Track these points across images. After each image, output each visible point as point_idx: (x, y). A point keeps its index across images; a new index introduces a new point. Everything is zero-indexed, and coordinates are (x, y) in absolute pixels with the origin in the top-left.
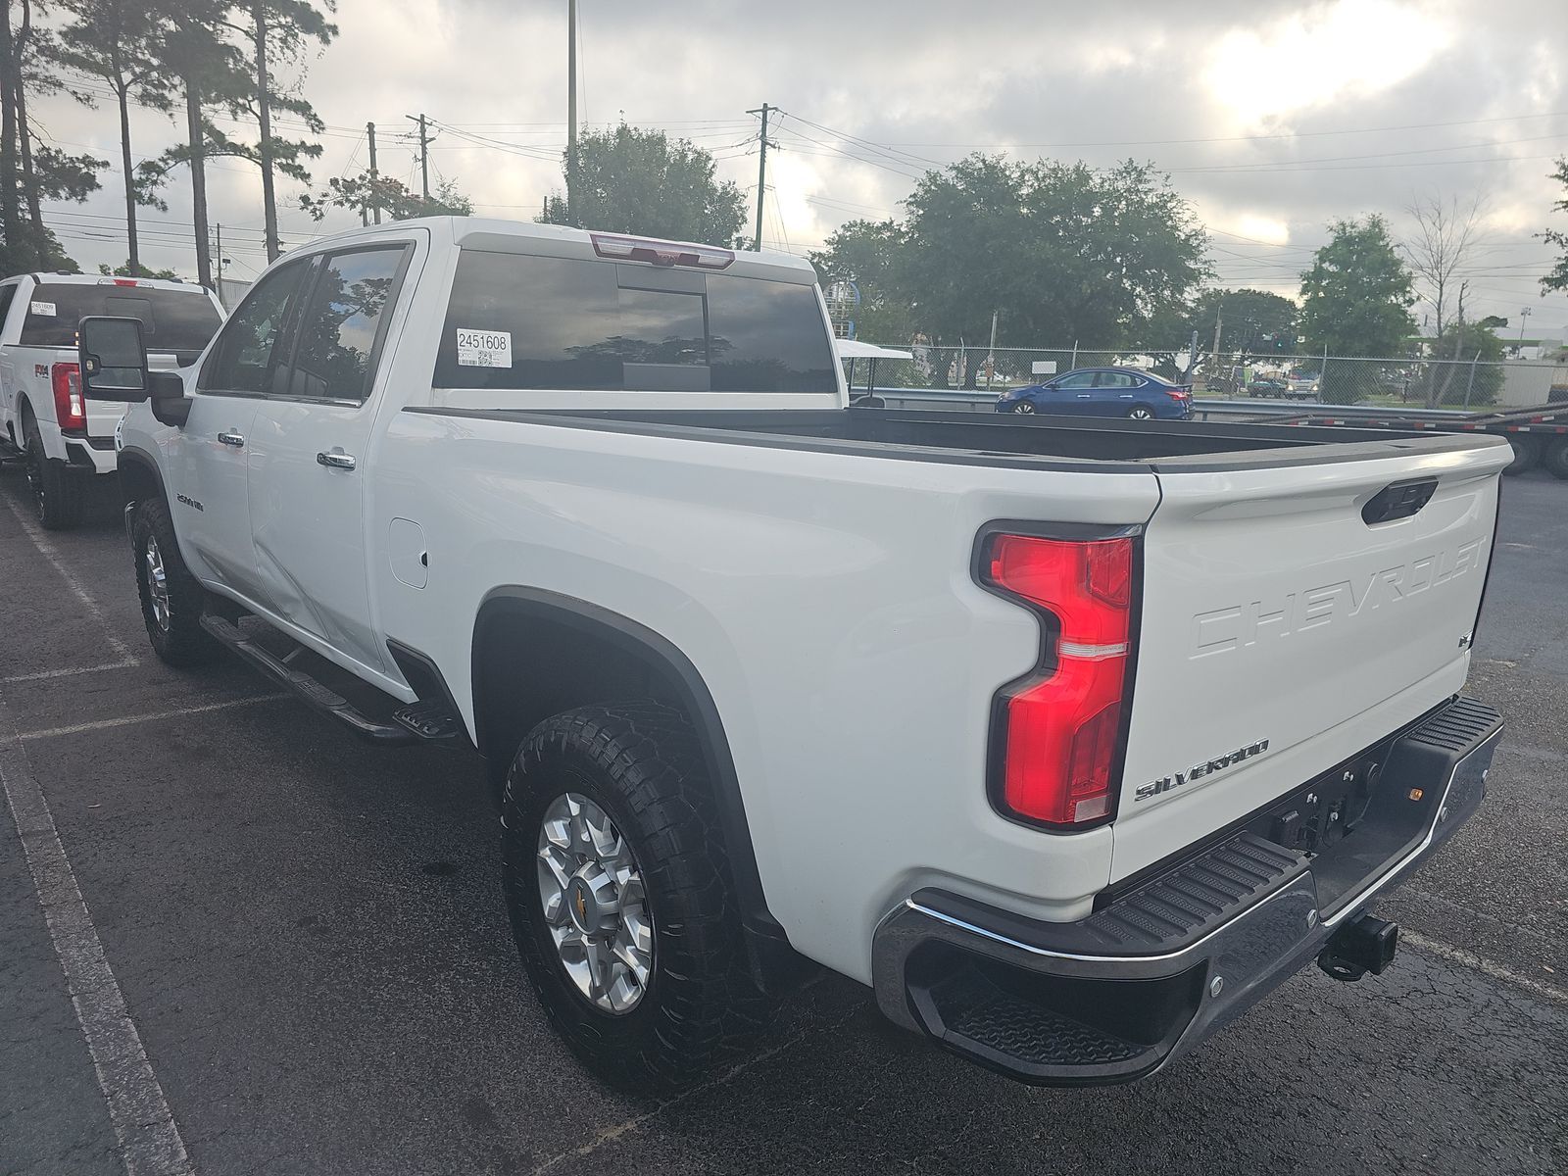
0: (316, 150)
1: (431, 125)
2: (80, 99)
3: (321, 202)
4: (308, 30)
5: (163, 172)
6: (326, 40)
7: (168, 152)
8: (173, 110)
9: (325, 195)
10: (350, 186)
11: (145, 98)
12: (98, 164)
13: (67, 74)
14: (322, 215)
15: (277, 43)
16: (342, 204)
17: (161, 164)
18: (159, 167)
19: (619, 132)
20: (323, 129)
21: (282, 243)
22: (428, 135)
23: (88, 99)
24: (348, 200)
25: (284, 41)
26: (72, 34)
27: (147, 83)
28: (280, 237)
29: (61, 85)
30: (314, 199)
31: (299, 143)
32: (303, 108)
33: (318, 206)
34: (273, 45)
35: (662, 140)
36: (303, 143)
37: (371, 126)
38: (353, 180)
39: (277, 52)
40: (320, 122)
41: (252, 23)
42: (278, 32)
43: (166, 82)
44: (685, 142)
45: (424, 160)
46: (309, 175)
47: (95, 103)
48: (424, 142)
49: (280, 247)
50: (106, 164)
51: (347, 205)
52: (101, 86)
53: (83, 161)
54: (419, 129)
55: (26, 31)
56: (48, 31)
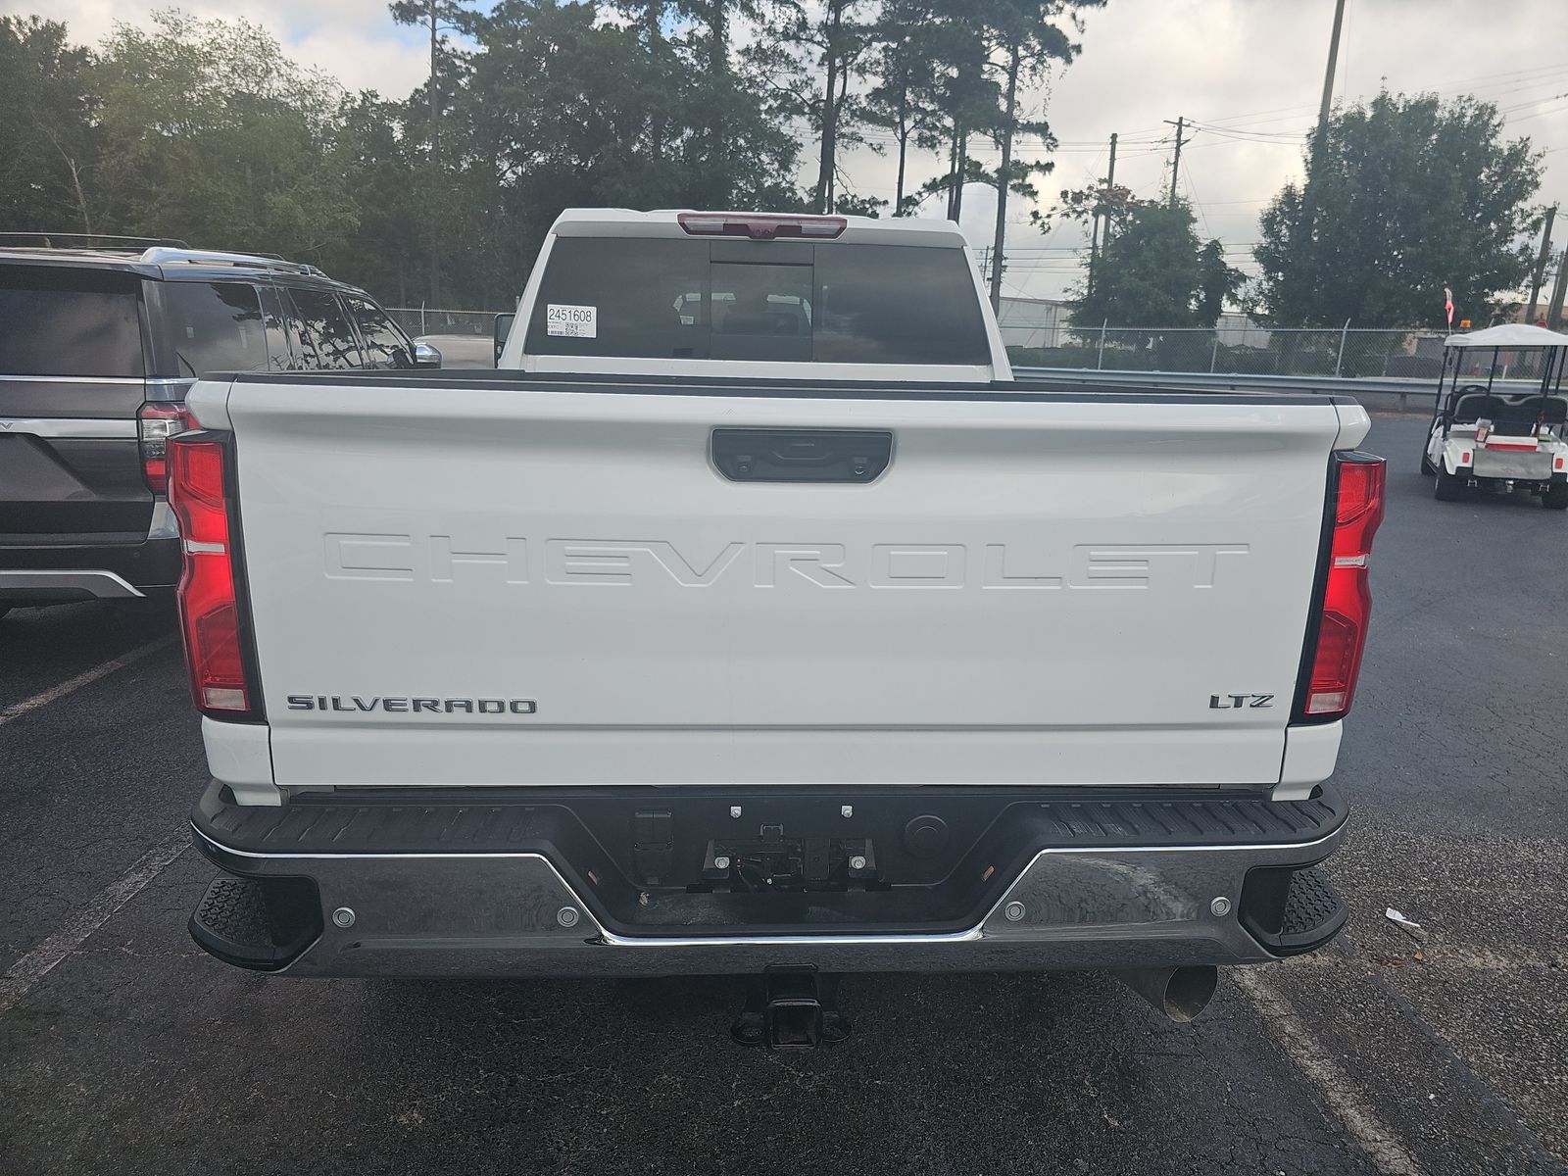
0: (1049, 167)
1: (1188, 126)
2: (874, 149)
3: (1049, 216)
4: (1053, 54)
5: (917, 203)
6: (1069, 61)
7: (924, 186)
8: (938, 148)
9: (1054, 209)
10: (1078, 197)
11: (922, 141)
12: (879, 203)
13: (866, 130)
14: (1049, 228)
15: (1027, 72)
16: (1068, 215)
17: (917, 197)
18: (915, 200)
19: (1375, 104)
20: (1057, 146)
21: (1005, 258)
22: (1183, 137)
23: (880, 149)
24: (1075, 211)
25: (1033, 68)
26: (876, 95)
27: (924, 128)
28: (1005, 253)
29: (861, 140)
30: (1043, 213)
31: (1034, 163)
32: (1042, 129)
33: (1046, 220)
34: (1024, 73)
35: (1433, 104)
36: (1038, 162)
37: (1114, 136)
38: (1081, 192)
39: (1027, 80)
40: (1056, 140)
41: (1007, 57)
42: (1030, 61)
43: (937, 124)
44: (1464, 99)
45: (1176, 163)
46: (1037, 192)
47: (885, 151)
48: (1179, 143)
49: (1004, 263)
50: (886, 202)
51: (1074, 215)
52: (888, 136)
53: (869, 202)
54: (1175, 132)
55: (843, 98)
56: (858, 96)
